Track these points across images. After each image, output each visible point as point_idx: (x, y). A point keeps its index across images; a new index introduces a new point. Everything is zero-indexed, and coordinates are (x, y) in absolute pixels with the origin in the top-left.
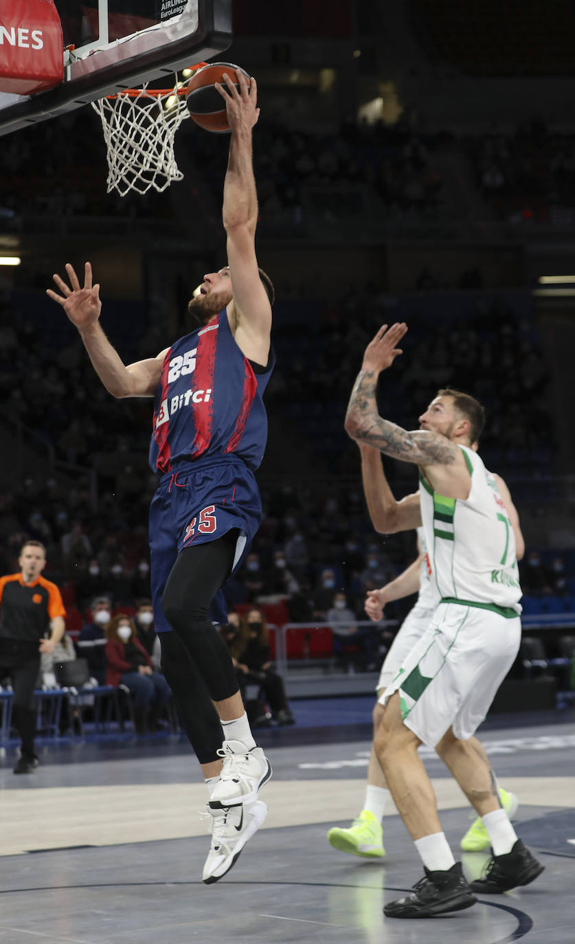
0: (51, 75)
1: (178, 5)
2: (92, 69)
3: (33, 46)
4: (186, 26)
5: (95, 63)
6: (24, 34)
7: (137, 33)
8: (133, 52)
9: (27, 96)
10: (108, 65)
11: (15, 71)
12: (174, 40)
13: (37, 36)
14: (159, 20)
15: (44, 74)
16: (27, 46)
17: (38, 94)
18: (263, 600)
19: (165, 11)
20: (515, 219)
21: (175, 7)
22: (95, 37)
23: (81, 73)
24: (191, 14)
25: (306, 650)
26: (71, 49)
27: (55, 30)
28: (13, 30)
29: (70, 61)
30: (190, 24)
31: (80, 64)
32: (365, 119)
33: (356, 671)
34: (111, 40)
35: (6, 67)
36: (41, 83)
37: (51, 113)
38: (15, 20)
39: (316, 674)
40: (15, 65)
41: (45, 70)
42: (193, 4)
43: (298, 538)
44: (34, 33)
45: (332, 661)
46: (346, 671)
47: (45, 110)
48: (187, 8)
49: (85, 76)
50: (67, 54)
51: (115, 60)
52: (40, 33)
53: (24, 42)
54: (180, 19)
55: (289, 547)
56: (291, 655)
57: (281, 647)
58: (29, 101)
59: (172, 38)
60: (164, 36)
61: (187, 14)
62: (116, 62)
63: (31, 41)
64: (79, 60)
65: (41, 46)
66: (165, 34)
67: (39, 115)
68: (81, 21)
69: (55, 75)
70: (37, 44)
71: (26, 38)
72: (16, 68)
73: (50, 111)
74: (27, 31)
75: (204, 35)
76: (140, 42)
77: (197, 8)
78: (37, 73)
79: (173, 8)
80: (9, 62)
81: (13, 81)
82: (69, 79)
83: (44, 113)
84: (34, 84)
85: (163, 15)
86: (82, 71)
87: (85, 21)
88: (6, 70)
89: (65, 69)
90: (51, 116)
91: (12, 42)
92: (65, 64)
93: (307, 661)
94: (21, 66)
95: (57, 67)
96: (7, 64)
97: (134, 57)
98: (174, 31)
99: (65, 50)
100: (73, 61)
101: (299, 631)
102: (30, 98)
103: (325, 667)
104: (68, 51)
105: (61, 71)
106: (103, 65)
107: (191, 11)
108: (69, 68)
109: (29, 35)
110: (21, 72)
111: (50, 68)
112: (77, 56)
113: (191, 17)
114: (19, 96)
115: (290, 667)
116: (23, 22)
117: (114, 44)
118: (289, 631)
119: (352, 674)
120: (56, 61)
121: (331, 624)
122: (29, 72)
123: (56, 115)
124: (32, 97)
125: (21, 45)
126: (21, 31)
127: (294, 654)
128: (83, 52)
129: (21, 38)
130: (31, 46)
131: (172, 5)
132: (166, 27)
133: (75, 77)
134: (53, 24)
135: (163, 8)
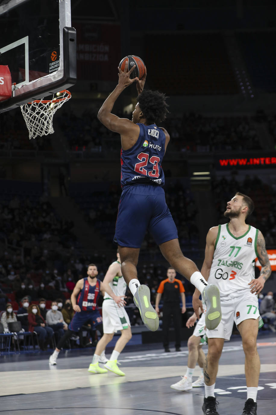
0: (7, 94)
1: (56, 68)
2: (23, 92)
4: (59, 76)
5: (24, 90)
7: (40, 78)
10: (29, 90)
12: (54, 81)
14: (49, 73)
15: (4, 94)
17: (2, 102)
19: (51, 70)
20: (183, 150)
21: (55, 68)
22: (24, 80)
23: (19, 94)
24: (60, 71)
26: (14, 84)
27: (9, 77)
29: (14, 89)
30: (61, 75)
31: (18, 90)
32: (126, 112)
34: (30, 81)
36: (3, 97)
41: (5, 93)
42: (61, 67)
44: (1, 78)
48: (59, 69)
49: (20, 95)
50: (13, 86)
51: (31, 89)
52: (3, 78)
54: (57, 73)
60: (50, 79)
61: (59, 71)
62: (32, 89)
65: (3, 83)
68: (18, 73)
69: (8, 95)
70: (1, 82)
75: (66, 80)
76: (41, 81)
77: (63, 69)
78: (1, 94)
79: (54, 68)
82: (14, 96)
83: (4, 109)
85: (50, 71)
87: (20, 73)
89: (12, 92)
90: (7, 110)
92: (12, 90)
97: (39, 87)
98: (54, 78)
100: (15, 89)
104: (13, 85)
105: (11, 93)
106: (27, 91)
108: (14, 92)
111: (7, 92)
112: (17, 87)
113: (61, 72)
117: (31, 82)
120: (9, 90)
123: (9, 110)
128: (19, 86)
132: (51, 76)
133: (16, 95)
134: (8, 74)
135: (50, 68)
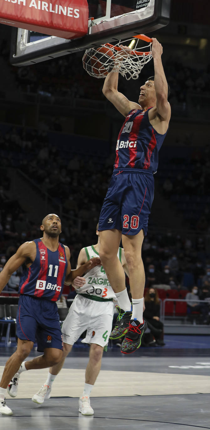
0: (82, 31)
1: (145, 3)
2: (101, 30)
3: (75, 17)
4: (148, 13)
5: (103, 27)
6: (71, 10)
7: (124, 14)
8: (122, 23)
9: (69, 40)
10: (110, 28)
11: (65, 27)
12: (141, 19)
13: (77, 12)
14: (135, 9)
15: (78, 30)
16: (71, 16)
17: (74, 39)
18: (155, 286)
19: (138, 5)
21: (143, 3)
22: (104, 15)
23: (96, 31)
24: (151, 7)
25: (174, 312)
26: (92, 19)
27: (85, 10)
28: (65, 8)
29: (91, 25)
30: (150, 12)
31: (96, 27)
33: (197, 324)
34: (111, 17)
35: (61, 25)
36: (77, 34)
37: (80, 49)
38: (67, 3)
39: (178, 324)
40: (65, 25)
41: (79, 28)
42: (152, 3)
43: (174, 258)
44: (75, 10)
45: (186, 318)
46: (192, 323)
47: (77, 47)
48: (149, 4)
49: (98, 32)
50: (90, 21)
51: (113, 26)
52: (78, 10)
53: (70, 14)
54: (145, 9)
55: (170, 262)
56: (166, 314)
57: (162, 310)
58: (70, 42)
59: (141, 18)
60: (137, 17)
61: (149, 7)
62: (113, 27)
63: (73, 14)
64: (96, 25)
65: (78, 16)
66: (137, 16)
67: (74, 49)
68: (98, 6)
69: (84, 31)
70: (76, 15)
71: (71, 12)
72: (66, 26)
73: (80, 48)
74: (72, 9)
75: (156, 18)
76: (126, 19)
77: (154, 5)
78: (75, 29)
79: (142, 4)
80: (63, 23)
81: (64, 32)
82: (90, 33)
83: (77, 49)
84: (73, 35)
85: (137, 7)
86: (97, 30)
87: (100, 7)
88: (61, 27)
89: (88, 29)
91: (65, 13)
92: (88, 26)
93: (174, 317)
94: (68, 25)
95: (85, 27)
96: (62, 24)
97: (122, 25)
98: (142, 15)
99: (89, 20)
100: (93, 25)
101: (171, 302)
102: (71, 41)
103: (182, 320)
104: (90, 20)
105: (87, 29)
106: (107, 28)
107: (151, 6)
108: (90, 28)
109: (73, 11)
110: (68, 28)
111: (81, 27)
112: (95, 23)
113: (151, 9)
114: (65, 39)
115: (166, 319)
116: (70, 5)
117: (113, 19)
118: (166, 302)
119: (195, 325)
120: (85, 24)
121: (187, 300)
122: (72, 29)
123: (82, 50)
124: (71, 40)
125: (69, 15)
126: (69, 9)
127: (168, 313)
128: (98, 21)
129: (69, 12)
130: (73, 16)
131: (142, 3)
132: (138, 13)
133: (93, 33)
134: (85, 6)
135: (138, 3)
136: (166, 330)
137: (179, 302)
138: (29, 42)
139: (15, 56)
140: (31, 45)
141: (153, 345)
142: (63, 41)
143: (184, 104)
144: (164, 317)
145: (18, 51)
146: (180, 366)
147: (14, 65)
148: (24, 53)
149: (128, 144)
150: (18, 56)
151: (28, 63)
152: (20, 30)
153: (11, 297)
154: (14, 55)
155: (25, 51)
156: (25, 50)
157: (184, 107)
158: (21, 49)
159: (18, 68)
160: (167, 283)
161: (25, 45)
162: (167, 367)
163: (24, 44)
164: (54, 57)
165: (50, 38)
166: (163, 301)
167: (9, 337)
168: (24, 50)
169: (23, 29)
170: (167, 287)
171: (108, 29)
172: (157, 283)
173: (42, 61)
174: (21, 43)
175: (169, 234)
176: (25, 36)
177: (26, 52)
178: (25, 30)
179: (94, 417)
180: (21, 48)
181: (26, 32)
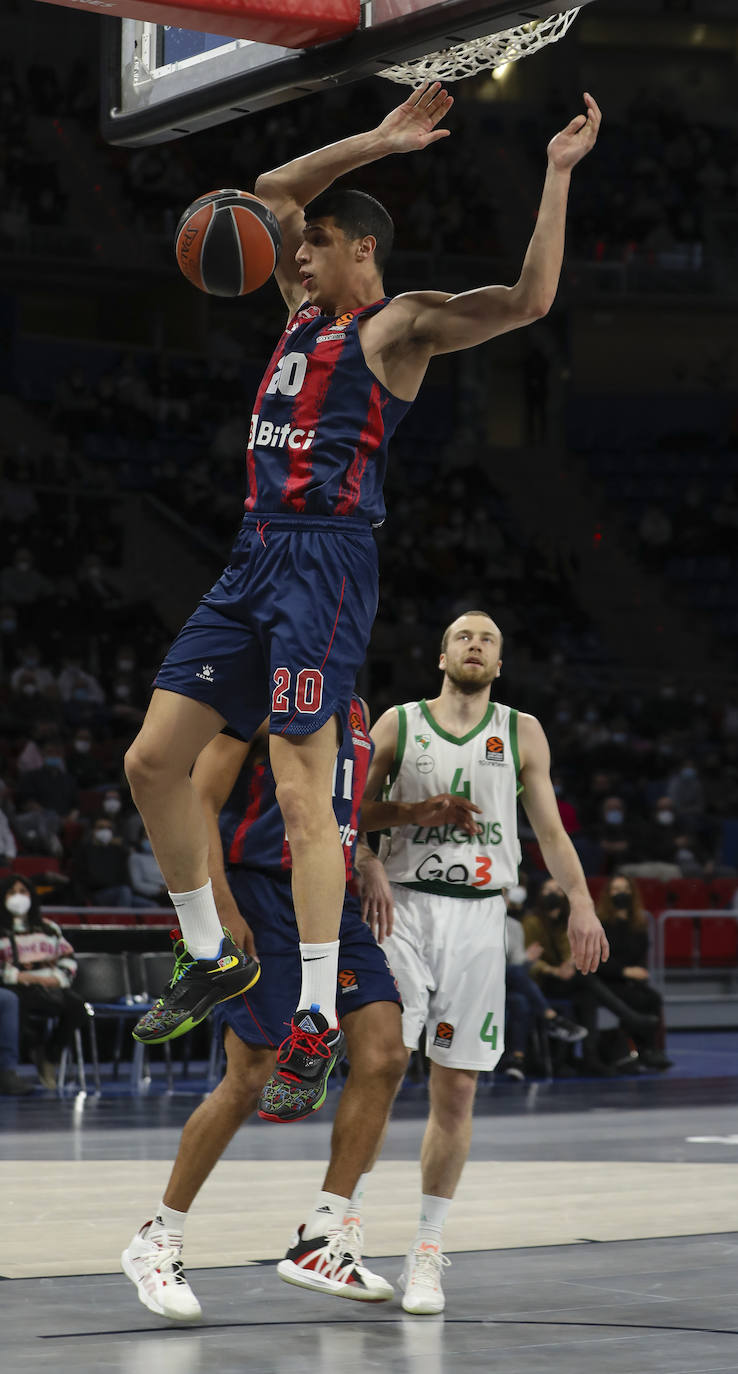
0: (339, 17)
2: (407, 9)
9: (299, 51)
10: (434, 3)
11: (282, 8)
15: (328, 15)
17: (317, 47)
18: (628, 869)
23: (389, 15)
25: (696, 953)
31: (387, 2)
36: (323, 29)
39: (711, 993)
41: (330, 9)
43: (688, 772)
45: (736, 972)
49: (395, 20)
55: (673, 784)
56: (671, 961)
58: (301, 56)
69: (345, 18)
72: (285, 4)
73: (336, 74)
78: (318, 14)
81: (278, 26)
82: (368, 24)
84: (310, 33)
86: (391, 11)
88: (270, 7)
89: (363, 8)
92: (362, 1)
93: (697, 971)
95: (350, 4)
101: (684, 921)
102: (304, 54)
103: (724, 981)
105: (356, 12)
106: (425, 4)
108: (369, 7)
110: (292, 10)
114: (285, 49)
115: (669, 980)
118: (669, 922)
122: (306, 12)
124: (306, 50)
127: (676, 959)
133: (377, 22)
136: (671, 1018)
137: (711, 921)
138: (161, 62)
139: (116, 112)
140: (169, 72)
141: (630, 1069)
142: (278, 53)
143: (698, 249)
144: (662, 972)
145: (125, 94)
146: (724, 1135)
147: (115, 143)
148: (147, 102)
149: (288, 436)
150: (126, 112)
151: (165, 133)
152: (129, 27)
153: (144, 927)
154: (115, 109)
155: (152, 95)
156: (149, 92)
157: (698, 260)
158: (137, 90)
159: (129, 152)
160: (669, 857)
161: (150, 76)
162: (680, 1141)
163: (144, 73)
164: (252, 110)
165: (235, 48)
166: (656, 916)
167: (145, 1062)
168: (147, 92)
169: (140, 22)
170: (667, 871)
171: (428, 8)
172: (634, 858)
173: (212, 125)
174: (137, 67)
175: (668, 692)
176: (146, 46)
177: (156, 99)
178: (147, 25)
179: (446, 1321)
180: (135, 85)
181: (149, 29)
